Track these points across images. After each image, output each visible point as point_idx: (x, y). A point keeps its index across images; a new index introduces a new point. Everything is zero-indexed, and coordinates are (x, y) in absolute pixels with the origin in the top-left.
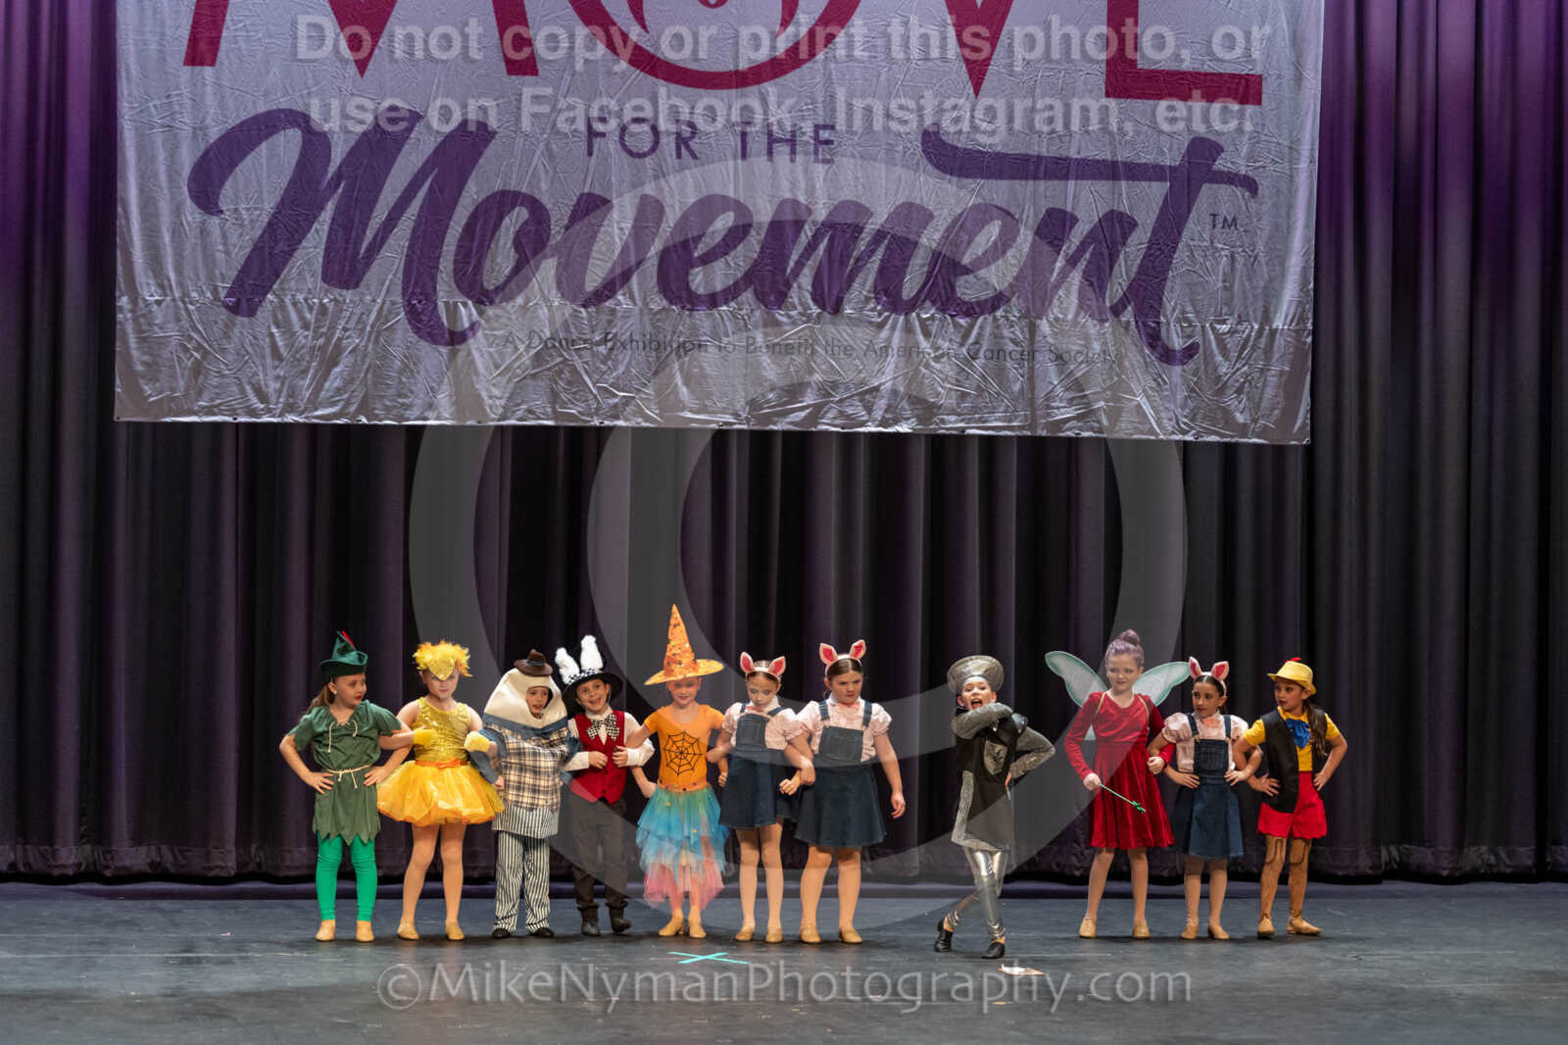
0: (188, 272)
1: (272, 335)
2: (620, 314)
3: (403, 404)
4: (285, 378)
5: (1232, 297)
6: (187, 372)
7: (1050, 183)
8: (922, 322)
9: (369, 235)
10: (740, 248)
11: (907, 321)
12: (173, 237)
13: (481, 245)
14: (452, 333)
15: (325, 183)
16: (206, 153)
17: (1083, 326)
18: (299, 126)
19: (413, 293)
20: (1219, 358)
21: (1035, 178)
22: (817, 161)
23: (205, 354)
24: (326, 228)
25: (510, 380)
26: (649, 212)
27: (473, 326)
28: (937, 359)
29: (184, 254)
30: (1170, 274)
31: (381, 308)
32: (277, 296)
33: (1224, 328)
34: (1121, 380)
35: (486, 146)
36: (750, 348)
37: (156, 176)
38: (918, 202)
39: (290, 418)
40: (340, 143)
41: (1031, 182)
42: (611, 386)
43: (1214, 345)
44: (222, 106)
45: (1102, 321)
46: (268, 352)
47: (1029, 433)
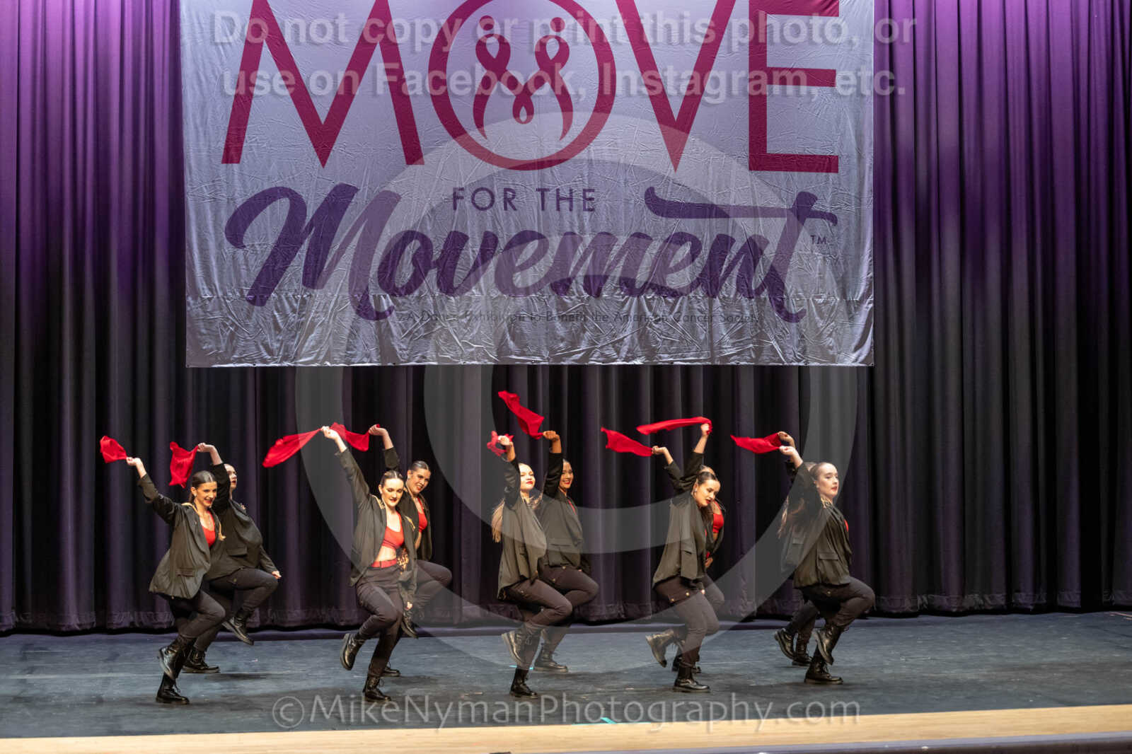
0: (226, 281)
1: (274, 316)
2: (473, 301)
3: (351, 354)
4: (282, 341)
5: (824, 283)
6: (226, 338)
7: (719, 220)
8: (647, 301)
9: (329, 258)
10: (542, 260)
11: (639, 300)
12: (217, 261)
13: (393, 262)
14: (378, 313)
15: (304, 228)
16: (235, 214)
17: (740, 301)
18: (288, 196)
19: (355, 291)
20: (817, 318)
21: (710, 217)
22: (585, 210)
23: (237, 328)
24: (305, 254)
25: (411, 339)
26: (489, 242)
27: (390, 310)
28: (656, 322)
29: (225, 271)
30: (789, 270)
31: (336, 301)
32: (277, 294)
33: (821, 301)
34: (762, 331)
35: (395, 206)
36: (549, 318)
37: (206, 226)
38: (643, 232)
39: (286, 364)
40: (312, 205)
41: (708, 219)
42: (470, 341)
43: (814, 310)
44: (244, 186)
45: (750, 298)
46: (272, 326)
47: (710, 363)
